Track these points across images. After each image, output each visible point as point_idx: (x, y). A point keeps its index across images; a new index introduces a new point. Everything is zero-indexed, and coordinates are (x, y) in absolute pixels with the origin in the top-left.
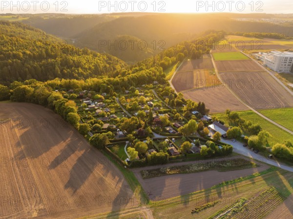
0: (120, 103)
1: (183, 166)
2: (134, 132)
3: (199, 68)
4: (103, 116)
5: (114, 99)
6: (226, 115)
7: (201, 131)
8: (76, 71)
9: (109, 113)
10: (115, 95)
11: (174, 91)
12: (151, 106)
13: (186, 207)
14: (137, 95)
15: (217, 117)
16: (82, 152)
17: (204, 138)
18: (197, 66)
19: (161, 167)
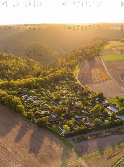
0: (47, 96)
1: (97, 134)
2: (63, 115)
3: (94, 67)
4: (39, 106)
5: (42, 93)
6: (116, 100)
7: (103, 111)
8: (7, 72)
9: (43, 104)
10: (42, 90)
11: (81, 85)
12: (68, 96)
13: (103, 157)
14: (57, 90)
15: (111, 101)
16: (32, 131)
17: (106, 116)
18: (93, 66)
19: (84, 136)
